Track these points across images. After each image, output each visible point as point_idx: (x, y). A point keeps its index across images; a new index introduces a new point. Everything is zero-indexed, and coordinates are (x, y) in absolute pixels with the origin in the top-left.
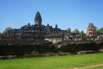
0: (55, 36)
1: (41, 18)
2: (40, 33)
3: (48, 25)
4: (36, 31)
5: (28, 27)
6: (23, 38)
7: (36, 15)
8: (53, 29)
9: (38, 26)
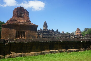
2: (49, 35)
4: (46, 33)
5: (40, 31)
6: (44, 38)
9: (46, 30)
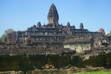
0: (79, 41)
1: (57, 13)
2: (57, 37)
3: (69, 24)
4: (50, 35)
5: (38, 29)
7: (50, 10)
8: (77, 30)
9: (54, 26)
